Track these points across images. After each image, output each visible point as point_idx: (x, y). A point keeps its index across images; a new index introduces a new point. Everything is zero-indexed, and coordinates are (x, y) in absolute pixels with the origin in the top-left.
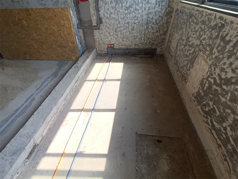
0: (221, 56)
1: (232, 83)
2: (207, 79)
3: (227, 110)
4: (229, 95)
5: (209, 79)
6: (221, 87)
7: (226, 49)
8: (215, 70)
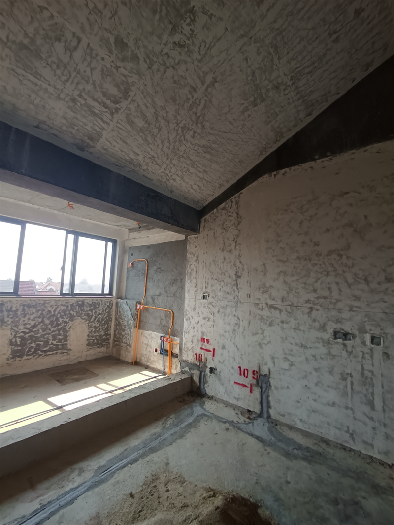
0: (17, 319)
1: (37, 325)
2: (15, 337)
3: (46, 337)
4: (40, 330)
5: (17, 336)
6: (32, 332)
7: (18, 314)
8: (18, 328)
